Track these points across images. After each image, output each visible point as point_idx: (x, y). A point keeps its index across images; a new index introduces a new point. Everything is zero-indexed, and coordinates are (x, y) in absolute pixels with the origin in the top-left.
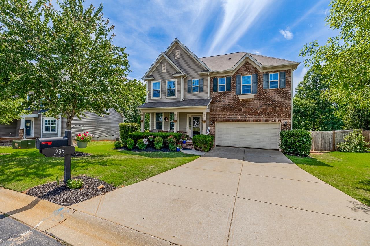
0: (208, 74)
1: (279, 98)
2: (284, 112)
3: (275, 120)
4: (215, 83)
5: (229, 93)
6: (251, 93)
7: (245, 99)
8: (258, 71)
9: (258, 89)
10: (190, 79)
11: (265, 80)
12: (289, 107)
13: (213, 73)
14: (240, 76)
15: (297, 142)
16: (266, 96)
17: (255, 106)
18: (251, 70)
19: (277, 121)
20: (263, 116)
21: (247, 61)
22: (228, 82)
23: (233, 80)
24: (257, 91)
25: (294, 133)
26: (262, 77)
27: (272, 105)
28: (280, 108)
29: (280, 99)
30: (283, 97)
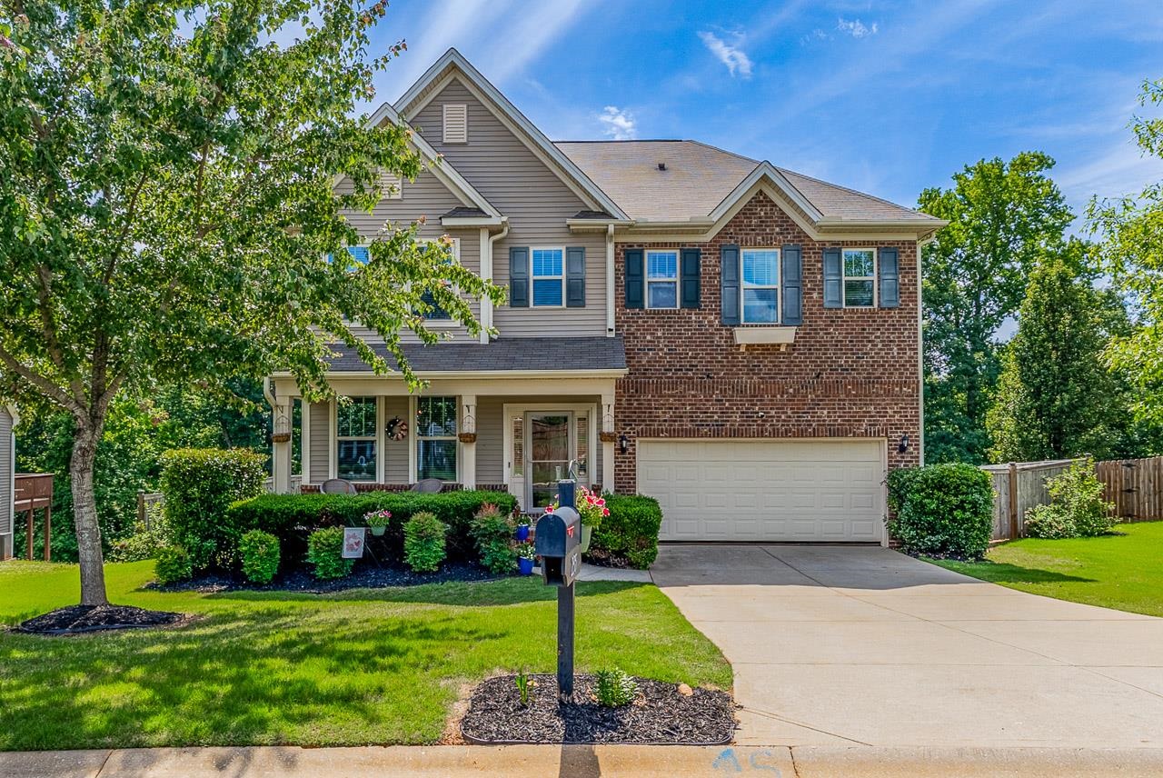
0: (611, 229)
1: (880, 346)
2: (896, 398)
3: (866, 431)
4: (635, 270)
5: (694, 318)
6: (779, 322)
7: (758, 345)
8: (801, 235)
9: (804, 306)
10: (519, 244)
11: (831, 275)
12: (914, 382)
13: (629, 228)
14: (737, 251)
15: (955, 510)
16: (833, 337)
17: (796, 374)
18: (777, 229)
19: (875, 432)
20: (825, 412)
21: (761, 192)
22: (688, 272)
23: (709, 262)
24: (804, 313)
25: (943, 477)
26: (818, 261)
27: (854, 370)
28: (885, 384)
29: (881, 349)
30: (891, 341)
